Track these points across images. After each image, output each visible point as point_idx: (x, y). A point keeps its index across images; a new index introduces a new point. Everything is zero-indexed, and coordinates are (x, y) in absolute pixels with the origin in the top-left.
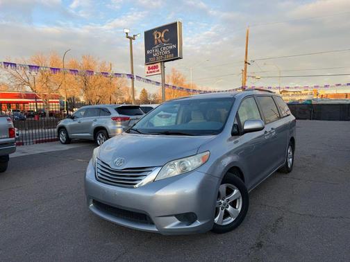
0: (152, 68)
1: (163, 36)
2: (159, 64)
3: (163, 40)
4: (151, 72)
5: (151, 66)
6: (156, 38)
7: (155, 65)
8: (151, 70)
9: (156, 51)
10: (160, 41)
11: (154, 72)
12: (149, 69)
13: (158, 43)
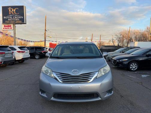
0: (7, 26)
1: (15, 11)
2: (12, 25)
3: (15, 13)
4: (6, 28)
5: (6, 25)
6: (10, 11)
7: (9, 25)
8: (6, 27)
9: (10, 18)
10: (12, 13)
11: (8, 28)
12: (5, 26)
13: (11, 14)
